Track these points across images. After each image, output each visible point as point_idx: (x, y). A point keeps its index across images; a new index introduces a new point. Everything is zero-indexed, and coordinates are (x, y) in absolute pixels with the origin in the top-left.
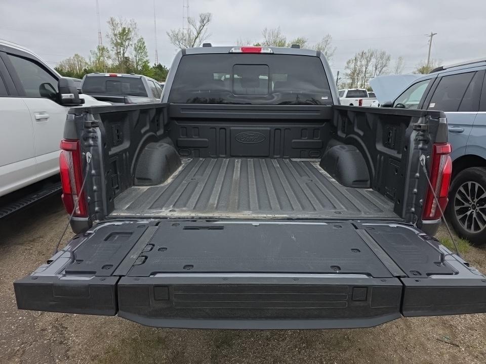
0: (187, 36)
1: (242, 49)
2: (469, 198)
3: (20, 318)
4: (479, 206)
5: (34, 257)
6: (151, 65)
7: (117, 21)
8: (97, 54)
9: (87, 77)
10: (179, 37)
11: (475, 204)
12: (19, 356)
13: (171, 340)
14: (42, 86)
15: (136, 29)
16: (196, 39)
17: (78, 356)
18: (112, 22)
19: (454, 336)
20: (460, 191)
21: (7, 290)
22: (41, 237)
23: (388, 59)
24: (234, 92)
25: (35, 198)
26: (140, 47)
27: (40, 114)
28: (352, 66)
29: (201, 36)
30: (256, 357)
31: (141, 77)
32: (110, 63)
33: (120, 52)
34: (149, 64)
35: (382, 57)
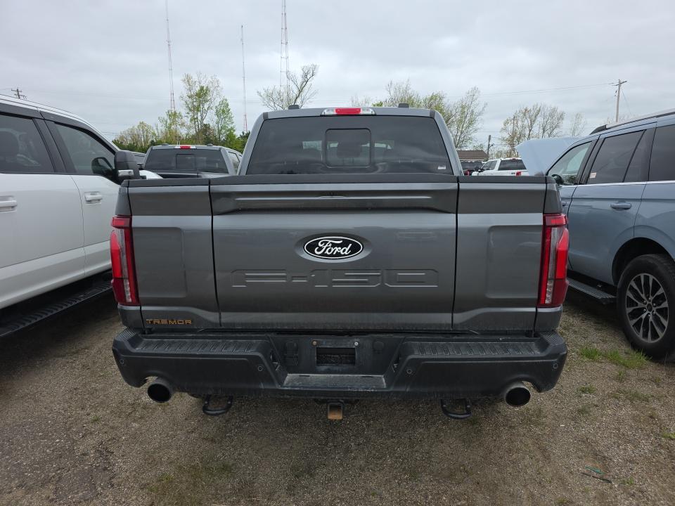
0: (285, 95)
1: (337, 110)
2: (643, 296)
3: (58, 440)
4: (655, 307)
5: (77, 372)
6: (238, 134)
7: (195, 78)
8: (167, 122)
9: (152, 149)
10: (274, 97)
11: (651, 303)
12: (54, 483)
13: (239, 468)
14: (96, 162)
15: (219, 88)
16: (297, 98)
17: (124, 485)
18: (188, 80)
19: (607, 469)
20: (631, 287)
21: (43, 409)
22: (87, 348)
23: (561, 117)
24: (328, 163)
25: (82, 298)
26: (223, 111)
27: (92, 195)
28: (510, 127)
29: (303, 94)
30: (344, 489)
31: (220, 149)
32: (183, 132)
33: (197, 118)
34: (235, 133)
35: (551, 115)
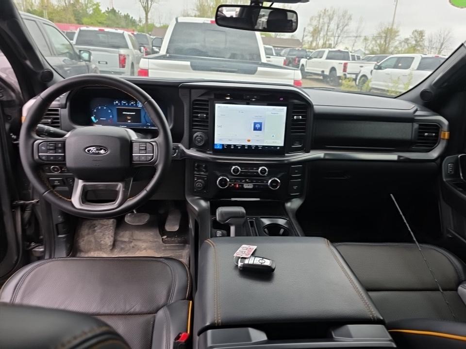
6: (103, 9)
23: (350, 18)
28: (315, 23)
35: (344, 16)
